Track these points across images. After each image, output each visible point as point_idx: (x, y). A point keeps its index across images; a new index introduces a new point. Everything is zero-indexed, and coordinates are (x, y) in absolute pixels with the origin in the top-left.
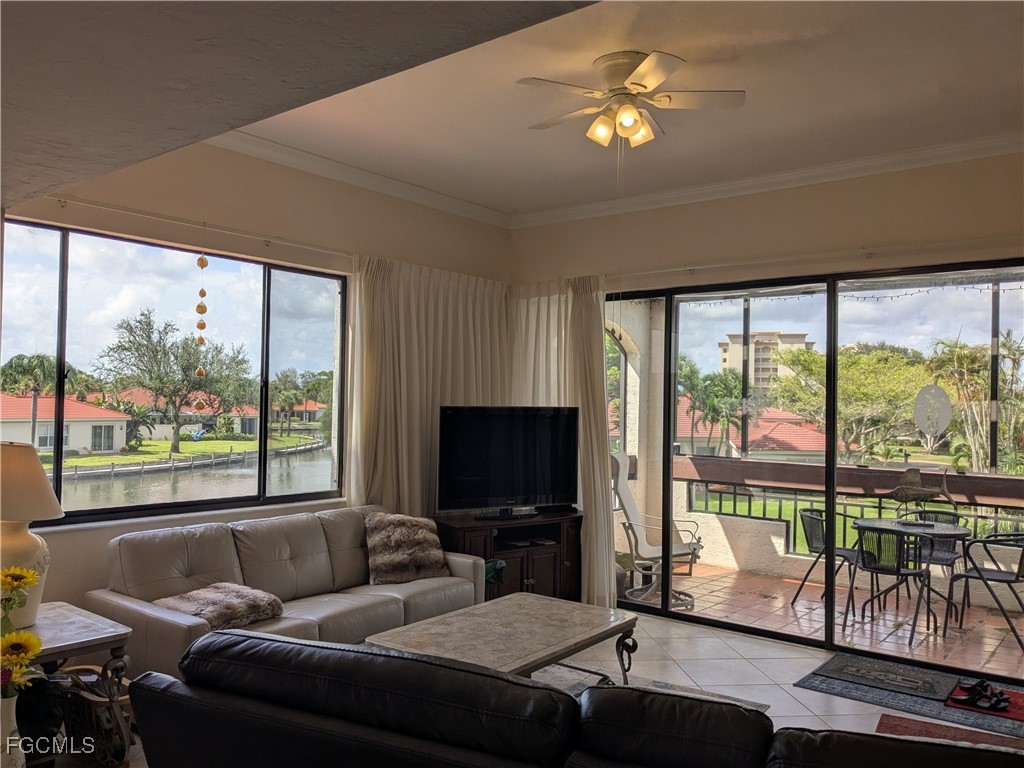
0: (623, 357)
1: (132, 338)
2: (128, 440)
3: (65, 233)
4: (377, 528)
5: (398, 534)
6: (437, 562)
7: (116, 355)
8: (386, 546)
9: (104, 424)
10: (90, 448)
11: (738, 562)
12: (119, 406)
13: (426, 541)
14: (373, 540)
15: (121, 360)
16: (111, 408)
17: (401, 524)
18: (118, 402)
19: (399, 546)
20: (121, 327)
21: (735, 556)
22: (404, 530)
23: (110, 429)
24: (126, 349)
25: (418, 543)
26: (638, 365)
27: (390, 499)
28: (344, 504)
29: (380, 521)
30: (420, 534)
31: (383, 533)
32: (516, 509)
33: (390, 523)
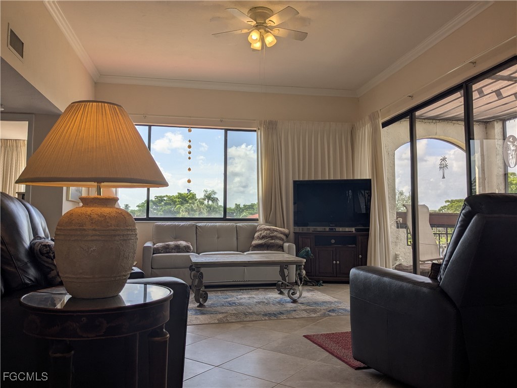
3: (150, 127)
4: (258, 231)
5: (265, 233)
8: (259, 238)
13: (275, 236)
14: (256, 235)
17: (269, 229)
19: (263, 237)
22: (268, 232)
25: (272, 237)
27: (279, 222)
29: (261, 228)
30: (275, 233)
31: (260, 232)
32: (338, 229)
33: (265, 229)
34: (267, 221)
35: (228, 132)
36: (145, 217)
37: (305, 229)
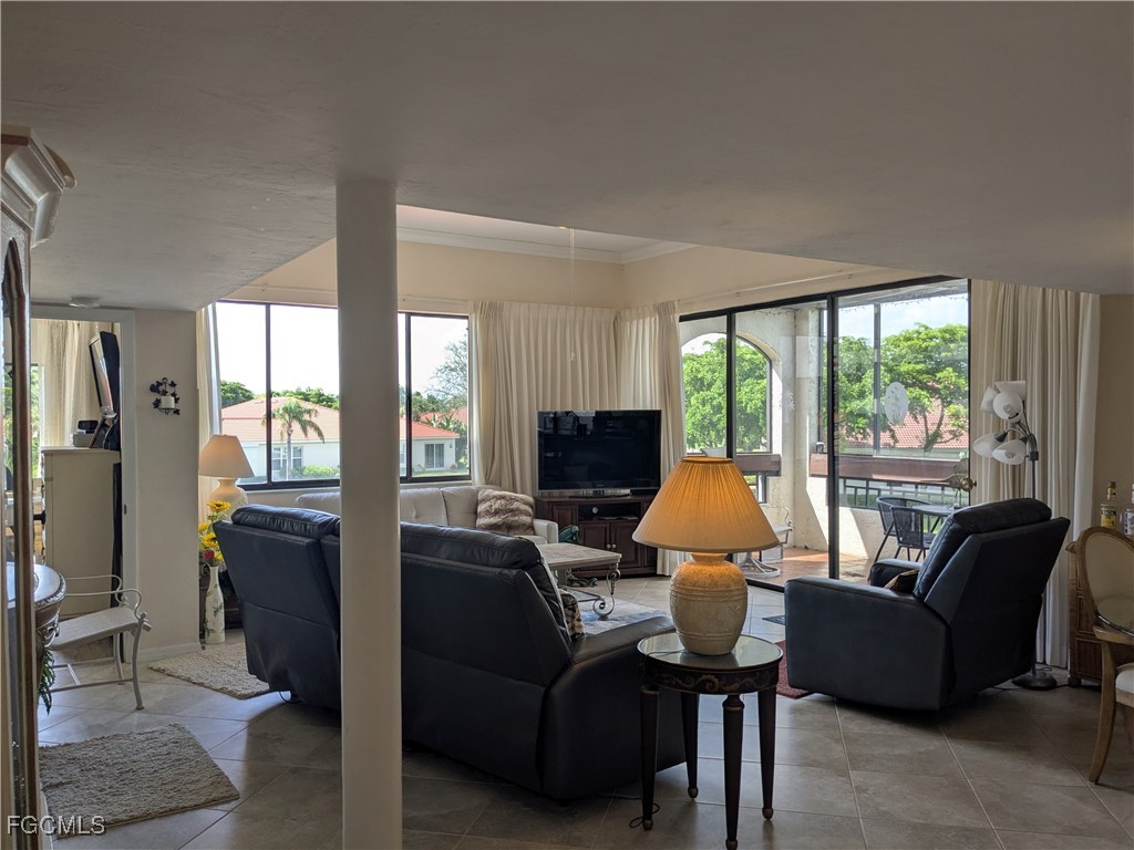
0: (768, 364)
1: (457, 359)
2: (458, 458)
3: (268, 306)
4: (484, 500)
5: (497, 505)
6: (524, 525)
7: (444, 375)
8: (488, 513)
9: (435, 442)
10: (423, 465)
11: (868, 551)
12: (448, 425)
13: (518, 509)
14: (481, 508)
15: (448, 381)
16: (442, 426)
17: (502, 497)
18: (448, 421)
19: (497, 512)
20: (447, 348)
21: (866, 545)
22: (503, 502)
23: (441, 447)
24: (452, 370)
25: (512, 511)
26: (781, 370)
27: (506, 481)
28: (471, 484)
29: (488, 495)
30: (516, 505)
31: (488, 503)
32: (609, 491)
33: (494, 497)
34: (488, 481)
35: (412, 318)
36: (266, 482)
37: (555, 493)
